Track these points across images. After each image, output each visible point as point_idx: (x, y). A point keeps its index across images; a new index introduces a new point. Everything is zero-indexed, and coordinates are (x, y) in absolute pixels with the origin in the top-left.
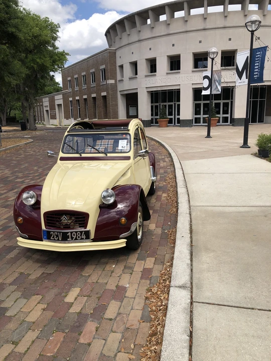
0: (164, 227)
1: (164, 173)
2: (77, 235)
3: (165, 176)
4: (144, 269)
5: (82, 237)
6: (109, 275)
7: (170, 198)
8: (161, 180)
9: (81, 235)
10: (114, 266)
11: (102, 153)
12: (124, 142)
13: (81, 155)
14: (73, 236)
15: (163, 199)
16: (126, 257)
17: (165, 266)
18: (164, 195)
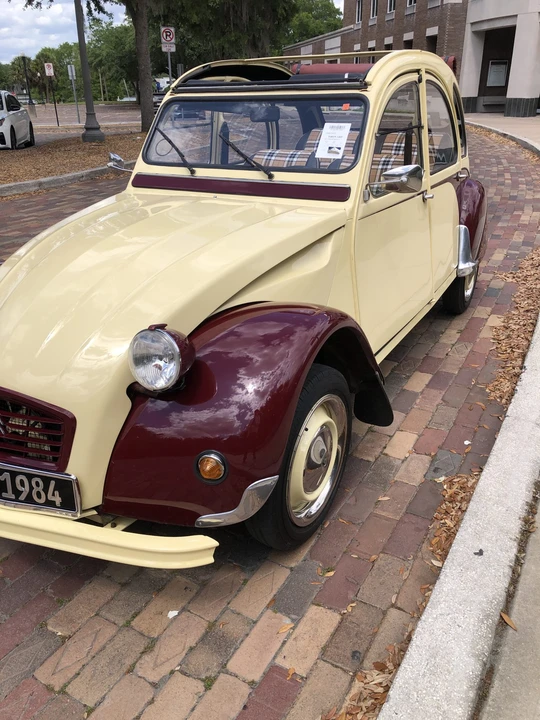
0: (444, 456)
1: (525, 243)
2: (31, 488)
3: (523, 255)
4: (274, 670)
5: (50, 497)
6: (128, 662)
7: (508, 337)
8: (503, 267)
9: (46, 490)
10: (172, 614)
11: (257, 168)
12: (338, 133)
13: (193, 172)
14: (20, 488)
15: (486, 333)
16: (243, 577)
17: (358, 686)
18: (496, 321)
